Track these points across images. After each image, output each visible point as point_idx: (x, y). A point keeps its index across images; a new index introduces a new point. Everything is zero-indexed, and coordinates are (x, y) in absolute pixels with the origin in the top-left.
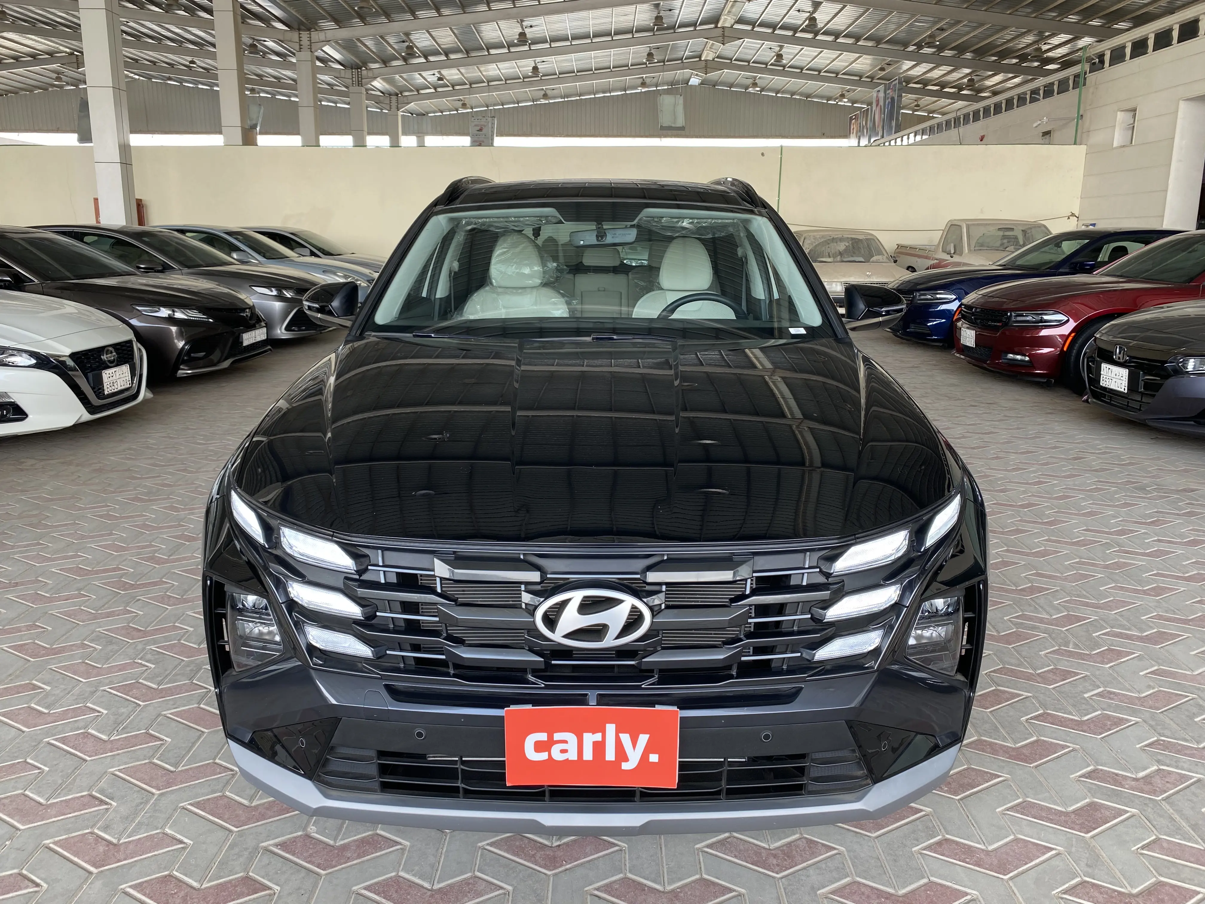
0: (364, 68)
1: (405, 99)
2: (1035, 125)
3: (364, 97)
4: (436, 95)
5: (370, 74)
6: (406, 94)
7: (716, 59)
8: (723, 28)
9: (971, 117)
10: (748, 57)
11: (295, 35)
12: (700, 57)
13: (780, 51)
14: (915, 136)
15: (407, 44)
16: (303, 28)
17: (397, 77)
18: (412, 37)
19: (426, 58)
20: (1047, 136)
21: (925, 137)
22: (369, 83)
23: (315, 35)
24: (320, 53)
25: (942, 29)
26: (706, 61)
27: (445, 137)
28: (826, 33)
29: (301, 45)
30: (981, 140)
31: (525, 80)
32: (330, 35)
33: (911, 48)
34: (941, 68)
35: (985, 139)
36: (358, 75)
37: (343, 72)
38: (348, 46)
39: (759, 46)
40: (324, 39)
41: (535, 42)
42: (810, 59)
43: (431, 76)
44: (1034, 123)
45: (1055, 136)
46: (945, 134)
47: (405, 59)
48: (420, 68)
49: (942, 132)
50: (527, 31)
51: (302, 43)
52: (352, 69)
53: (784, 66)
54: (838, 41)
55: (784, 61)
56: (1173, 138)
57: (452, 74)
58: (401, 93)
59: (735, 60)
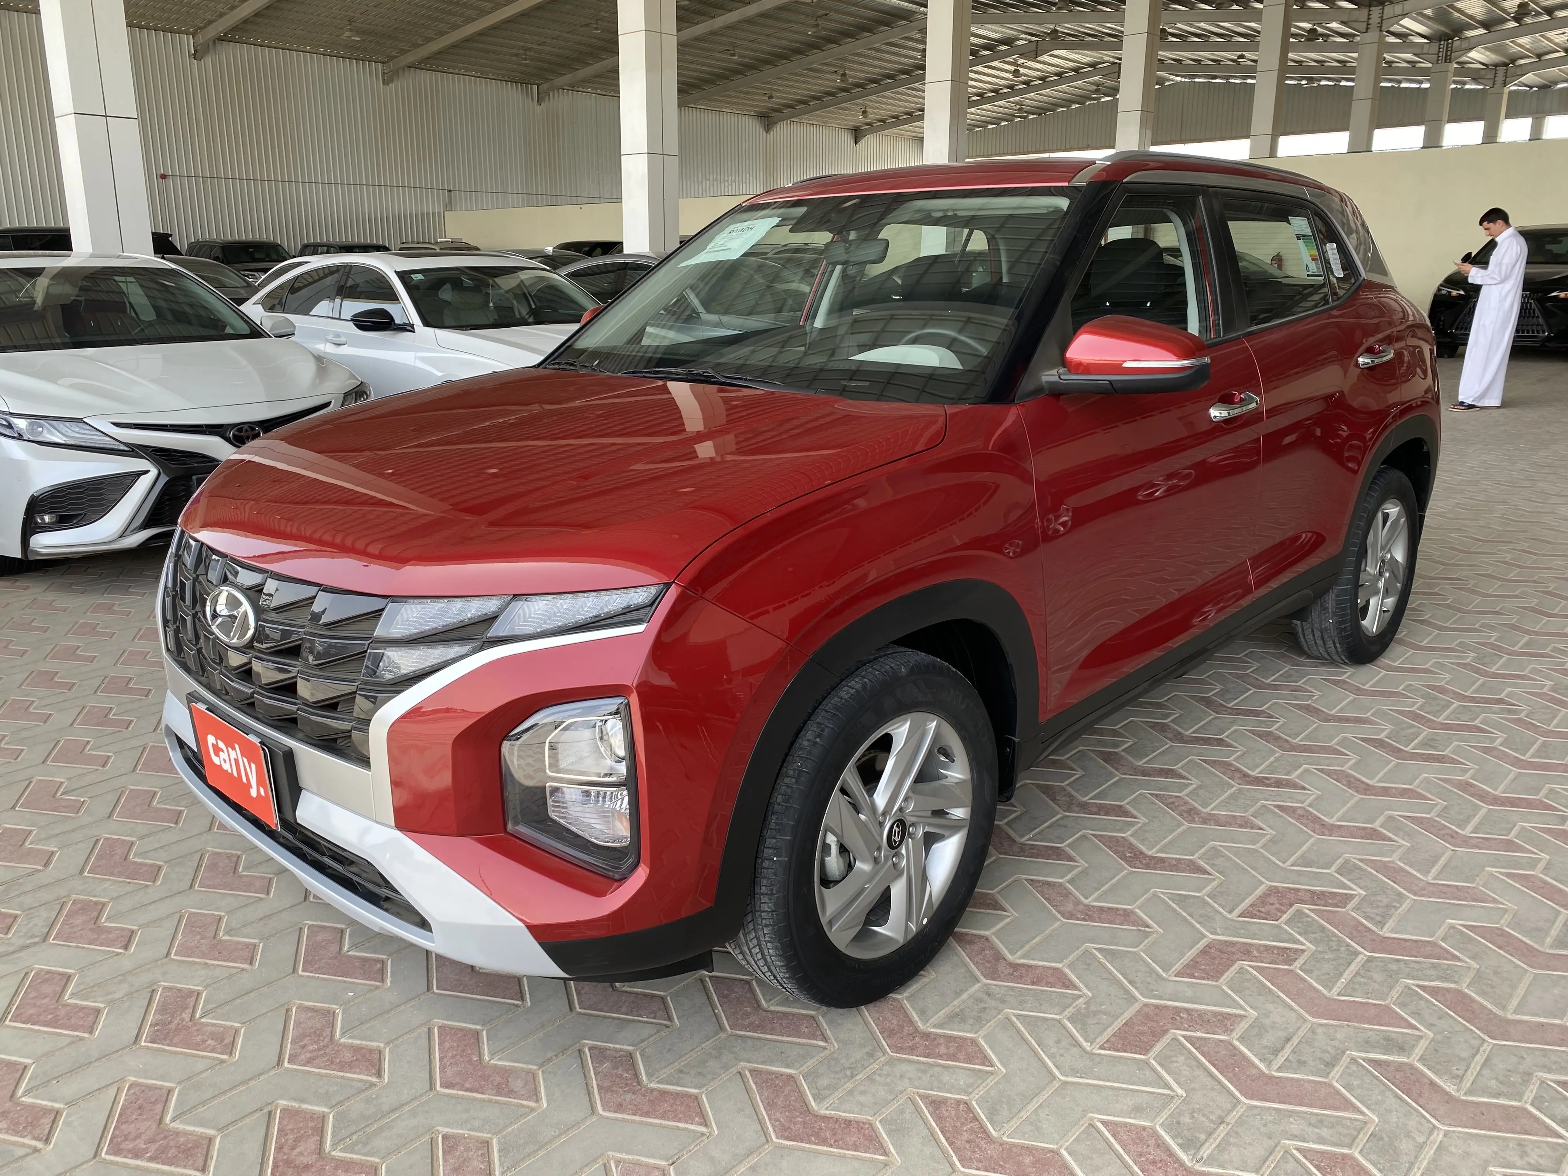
0: (1456, 39)
1: (1518, 69)
6: (1521, 62)
11: (1363, 12)
17: (1507, 42)
22: (1464, 54)
23: (1389, 9)
36: (1447, 47)
37: (1427, 46)
38: (1436, 16)
40: (1402, 11)
43: (1558, 37)
47: (1517, 19)
48: (1540, 28)
52: (1440, 41)
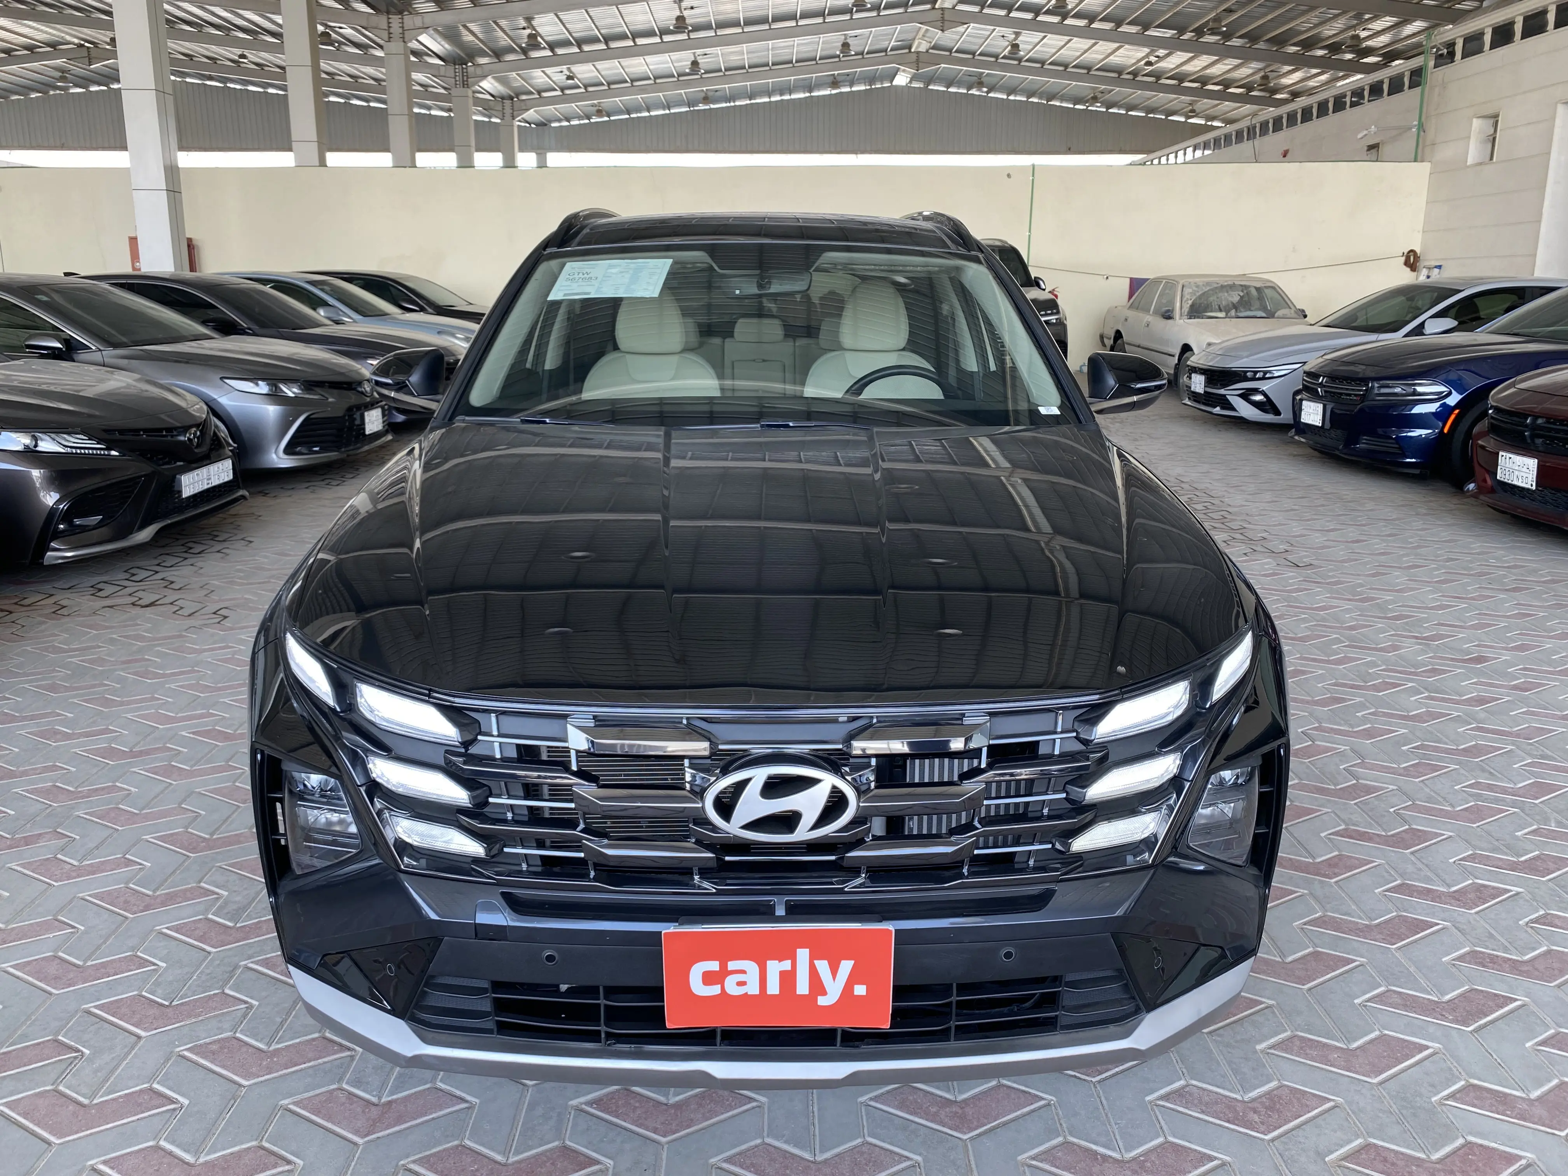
0: (470, 64)
1: (522, 104)
2: (1360, 136)
3: (471, 101)
4: (564, 98)
5: (479, 71)
6: (524, 97)
7: (931, 51)
8: (942, 9)
9: (1271, 125)
10: (973, 47)
11: (382, 21)
12: (910, 48)
13: (1016, 39)
14: (1194, 151)
15: (528, 31)
16: (393, 10)
17: (513, 75)
18: (534, 23)
19: (552, 50)
20: (1374, 151)
21: (1207, 152)
22: (477, 83)
23: (408, 20)
24: (414, 45)
25: (1229, 11)
26: (918, 53)
27: (573, 154)
28: (1077, 16)
29: (390, 33)
30: (1284, 156)
31: (681, 78)
32: (428, 19)
33: (1188, 36)
34: (1226, 62)
35: (1289, 155)
36: (463, 72)
37: (442, 70)
38: (450, 34)
39: (989, 33)
40: (421, 25)
41: (697, 28)
42: (1054, 51)
43: (556, 74)
44: (1359, 132)
45: (1385, 150)
46: (1235, 149)
47: (524, 51)
48: (542, 63)
49: (1231, 145)
50: (686, 13)
51: (392, 30)
52: (455, 64)
53: (1020, 60)
54: (1092, 26)
55: (1022, 53)
56: (1549, 153)
57: (585, 71)
58: (517, 96)
59: (956, 52)
